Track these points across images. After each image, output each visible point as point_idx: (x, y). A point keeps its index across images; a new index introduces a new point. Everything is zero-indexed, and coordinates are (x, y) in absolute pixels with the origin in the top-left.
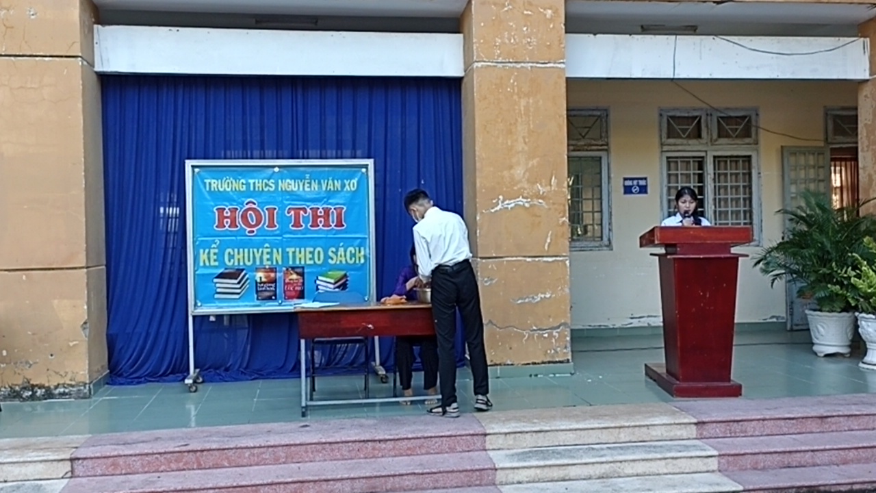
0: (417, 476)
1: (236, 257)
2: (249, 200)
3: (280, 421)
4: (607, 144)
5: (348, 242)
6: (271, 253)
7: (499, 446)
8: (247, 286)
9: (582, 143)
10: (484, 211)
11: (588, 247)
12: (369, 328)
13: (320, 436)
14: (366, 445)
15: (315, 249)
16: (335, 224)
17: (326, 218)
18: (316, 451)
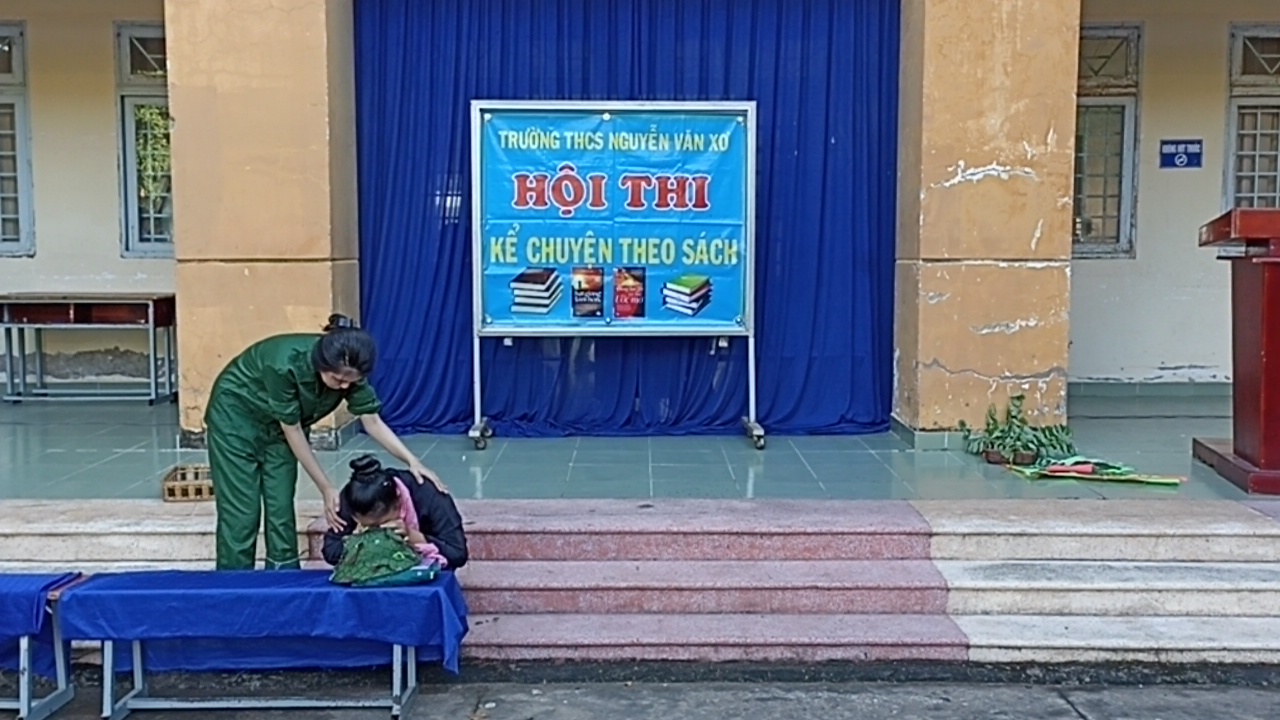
0: (820, 592)
1: (544, 249)
2: (564, 163)
3: (609, 497)
4: (1136, 85)
5: (713, 231)
6: (595, 246)
7: (952, 554)
8: (559, 294)
9: (1092, 83)
10: (932, 185)
11: (1093, 253)
13: (670, 522)
14: (740, 540)
15: (662, 241)
16: (693, 202)
17: (680, 194)
18: (664, 545)
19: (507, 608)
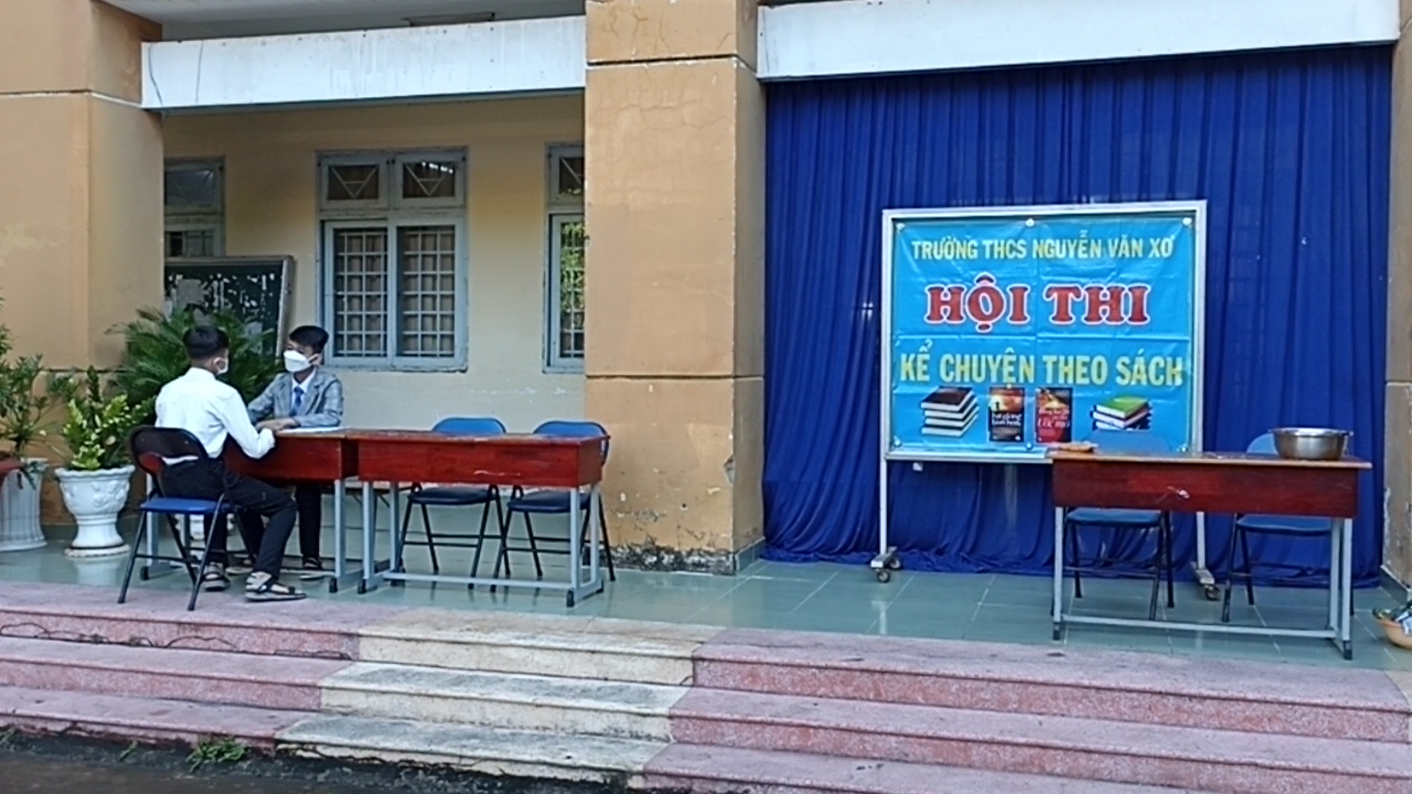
0: (1260, 770)
1: (959, 368)
2: (981, 274)
3: (1015, 642)
5: (1154, 347)
6: (1015, 364)
8: (974, 416)
12: (1181, 496)
13: (1081, 674)
14: (1165, 701)
15: (1092, 359)
16: (1130, 315)
17: (1114, 306)
18: (1073, 700)
19: (892, 754)
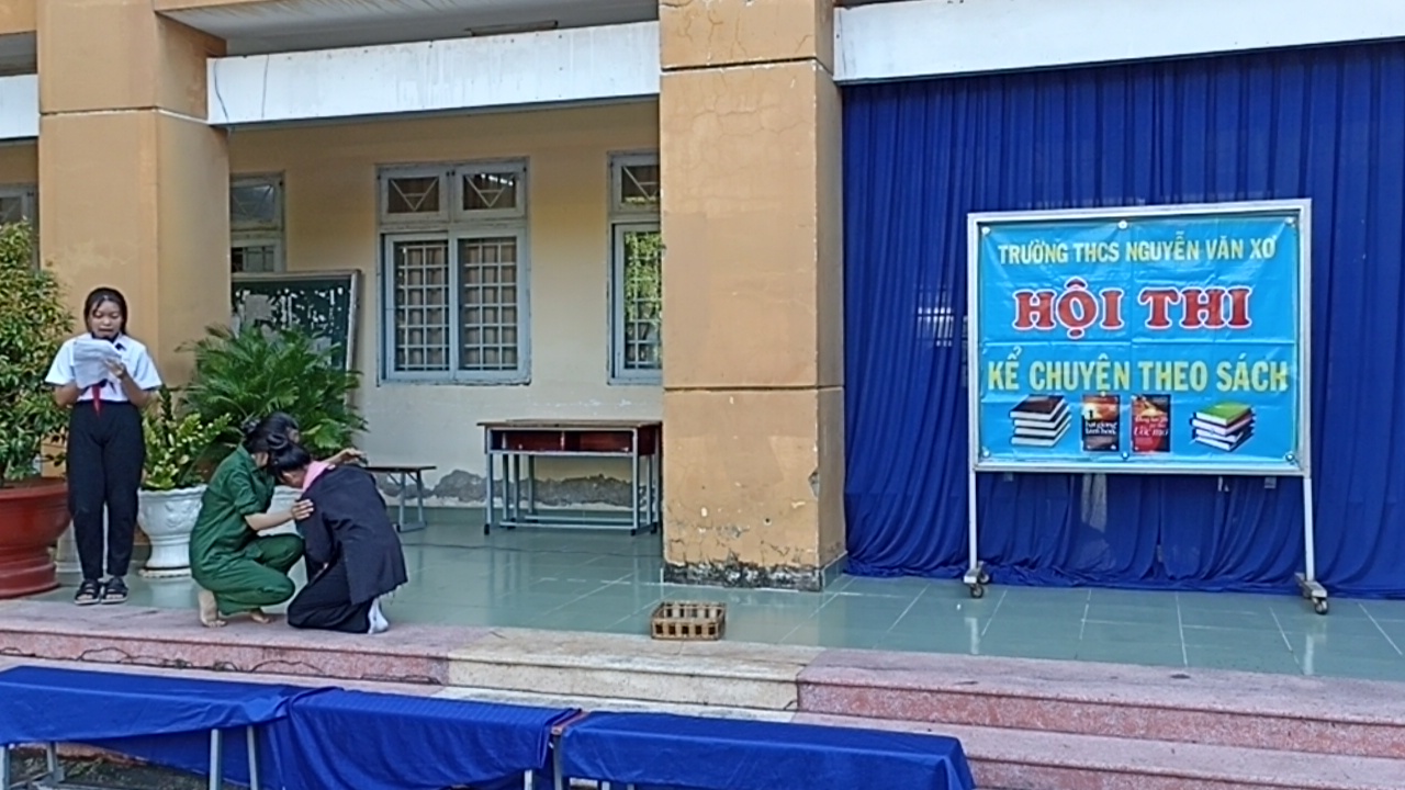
1: (1050, 375)
2: (1072, 278)
3: (1133, 663)
5: (1256, 352)
6: (1110, 371)
8: (1067, 425)
13: (1212, 698)
14: (1306, 727)
15: (1191, 364)
16: (1230, 318)
17: (1213, 309)
18: (1205, 725)
19: (1016, 784)
